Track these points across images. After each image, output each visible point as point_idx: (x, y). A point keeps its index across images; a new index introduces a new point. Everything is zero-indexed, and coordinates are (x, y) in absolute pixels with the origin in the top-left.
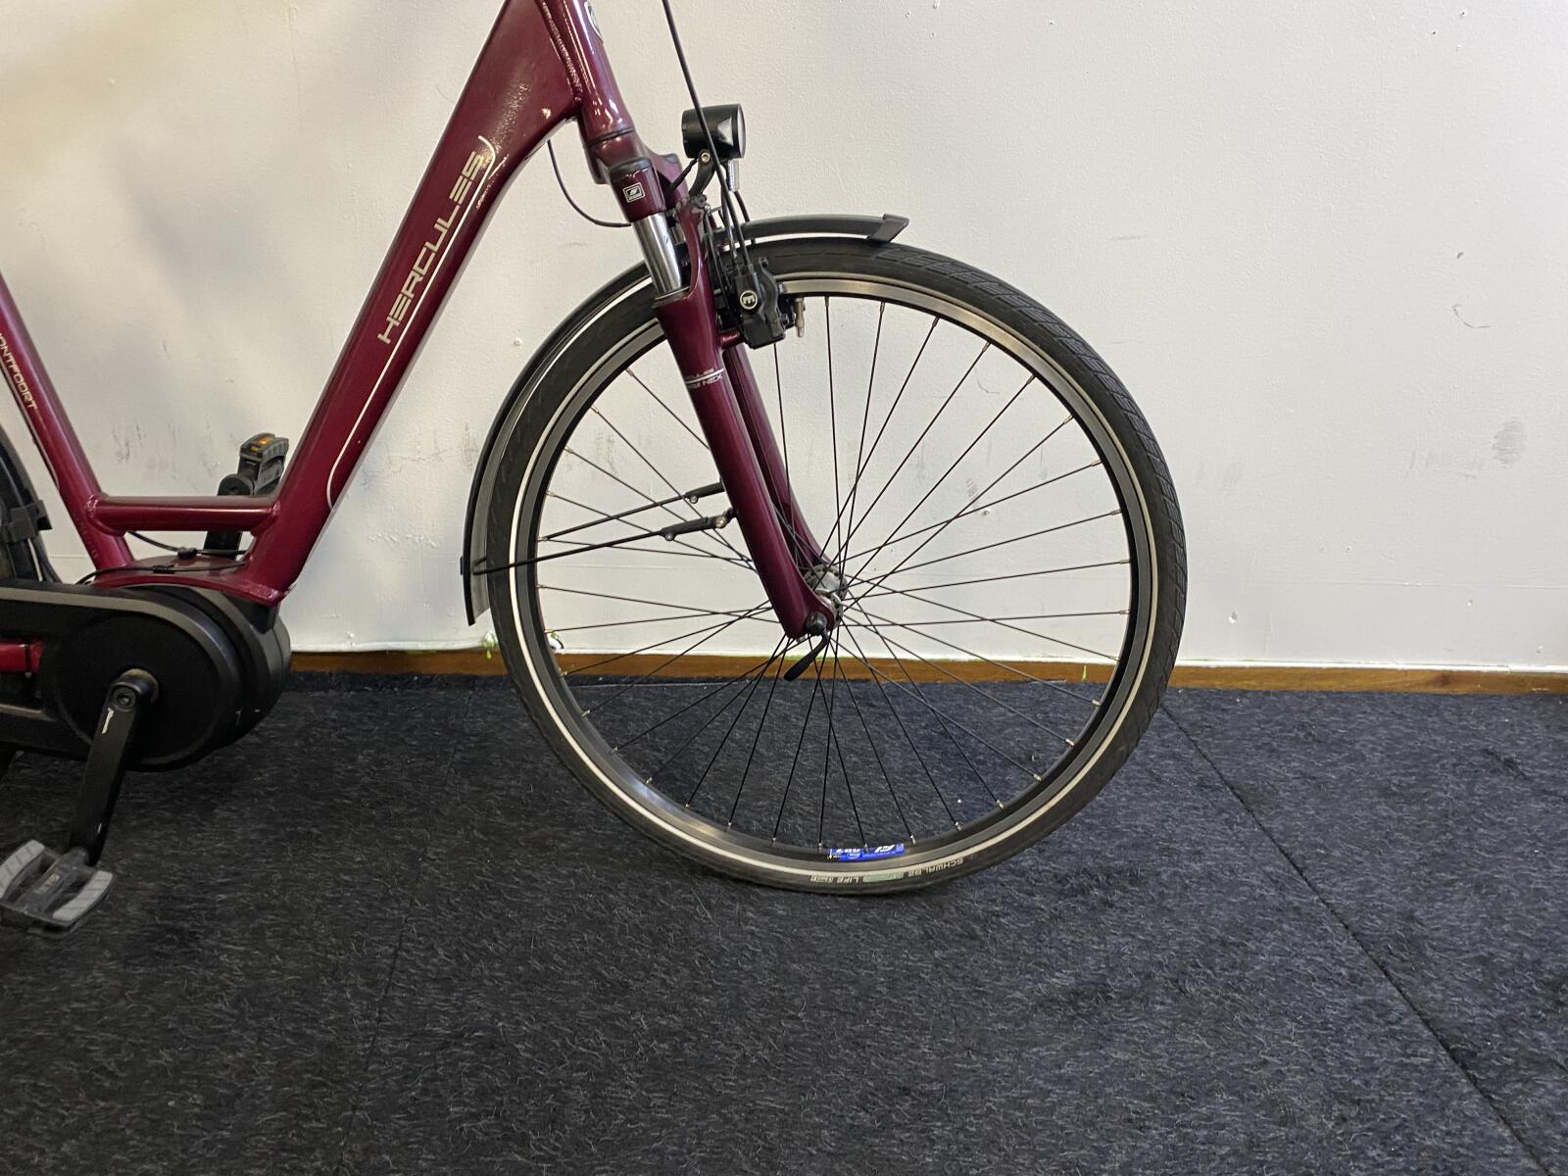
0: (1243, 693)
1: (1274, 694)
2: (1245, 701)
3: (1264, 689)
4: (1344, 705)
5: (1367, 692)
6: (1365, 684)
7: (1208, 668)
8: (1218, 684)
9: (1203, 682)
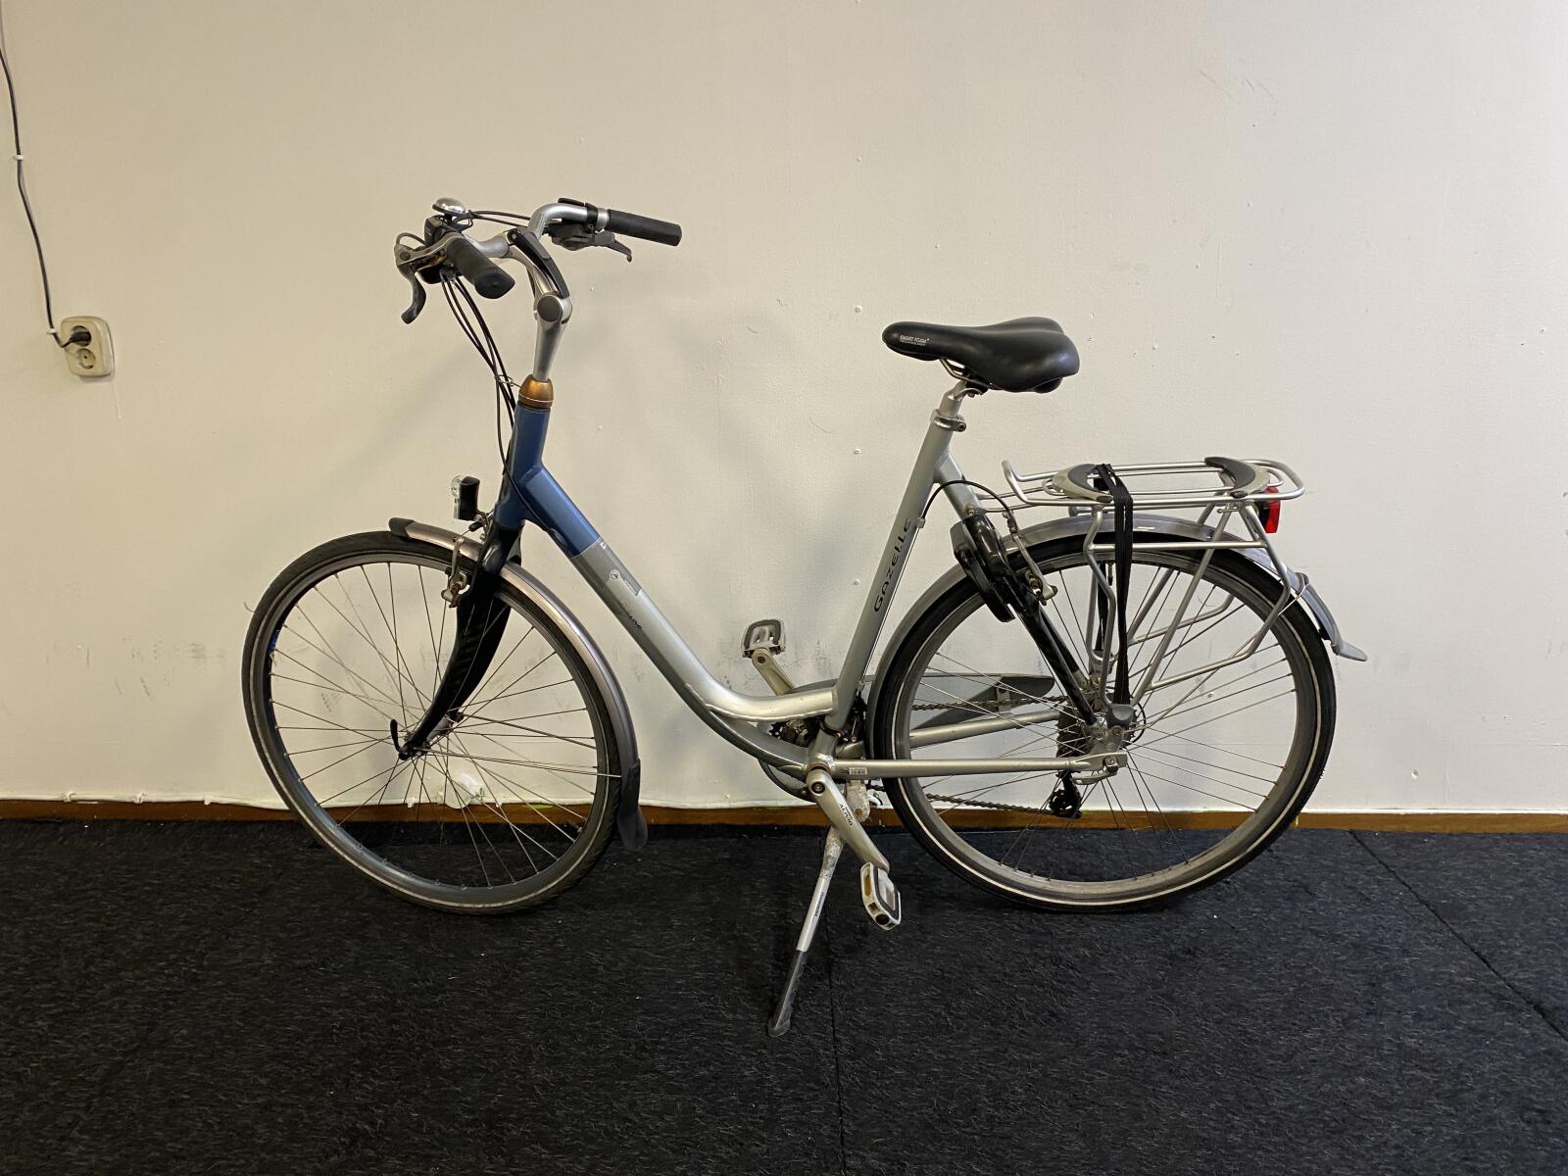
0: (1429, 835)
1: (1457, 836)
2: (1432, 841)
3: (1448, 832)
4: (1517, 844)
5: (1536, 834)
6: (1532, 827)
7: (1398, 815)
8: (1408, 828)
9: (1395, 827)
